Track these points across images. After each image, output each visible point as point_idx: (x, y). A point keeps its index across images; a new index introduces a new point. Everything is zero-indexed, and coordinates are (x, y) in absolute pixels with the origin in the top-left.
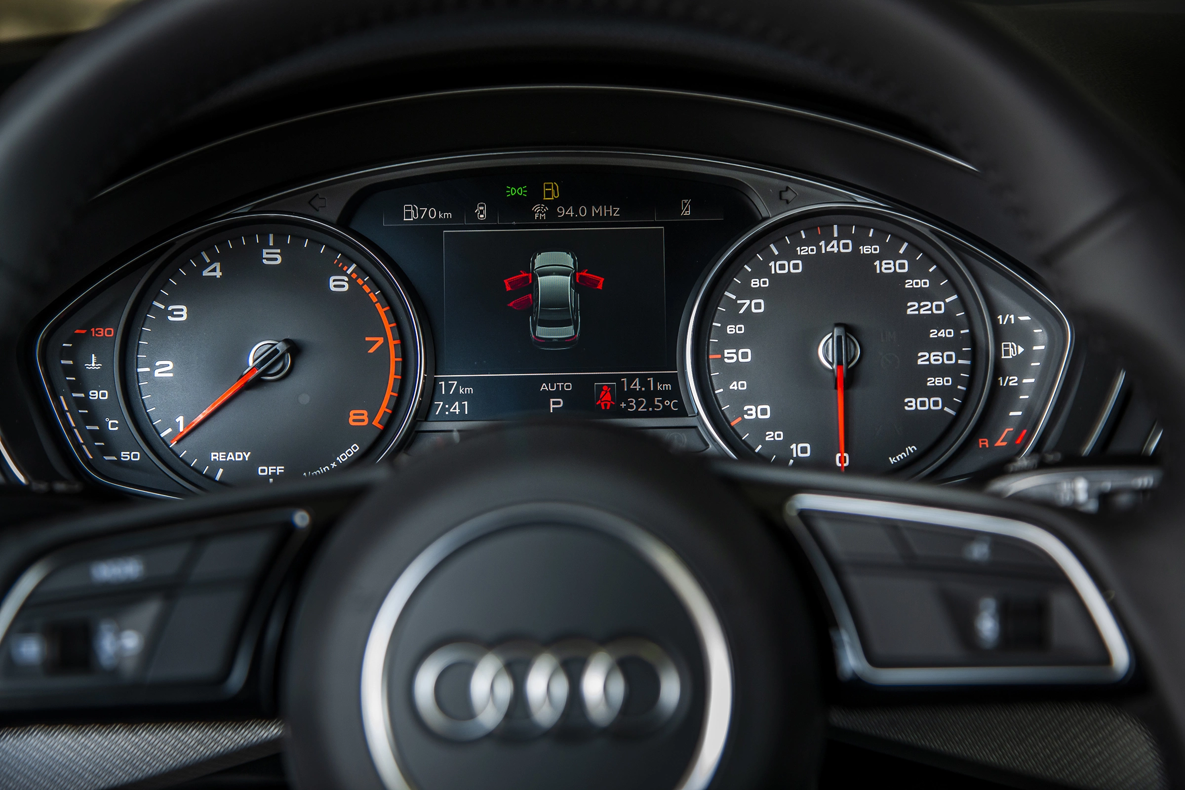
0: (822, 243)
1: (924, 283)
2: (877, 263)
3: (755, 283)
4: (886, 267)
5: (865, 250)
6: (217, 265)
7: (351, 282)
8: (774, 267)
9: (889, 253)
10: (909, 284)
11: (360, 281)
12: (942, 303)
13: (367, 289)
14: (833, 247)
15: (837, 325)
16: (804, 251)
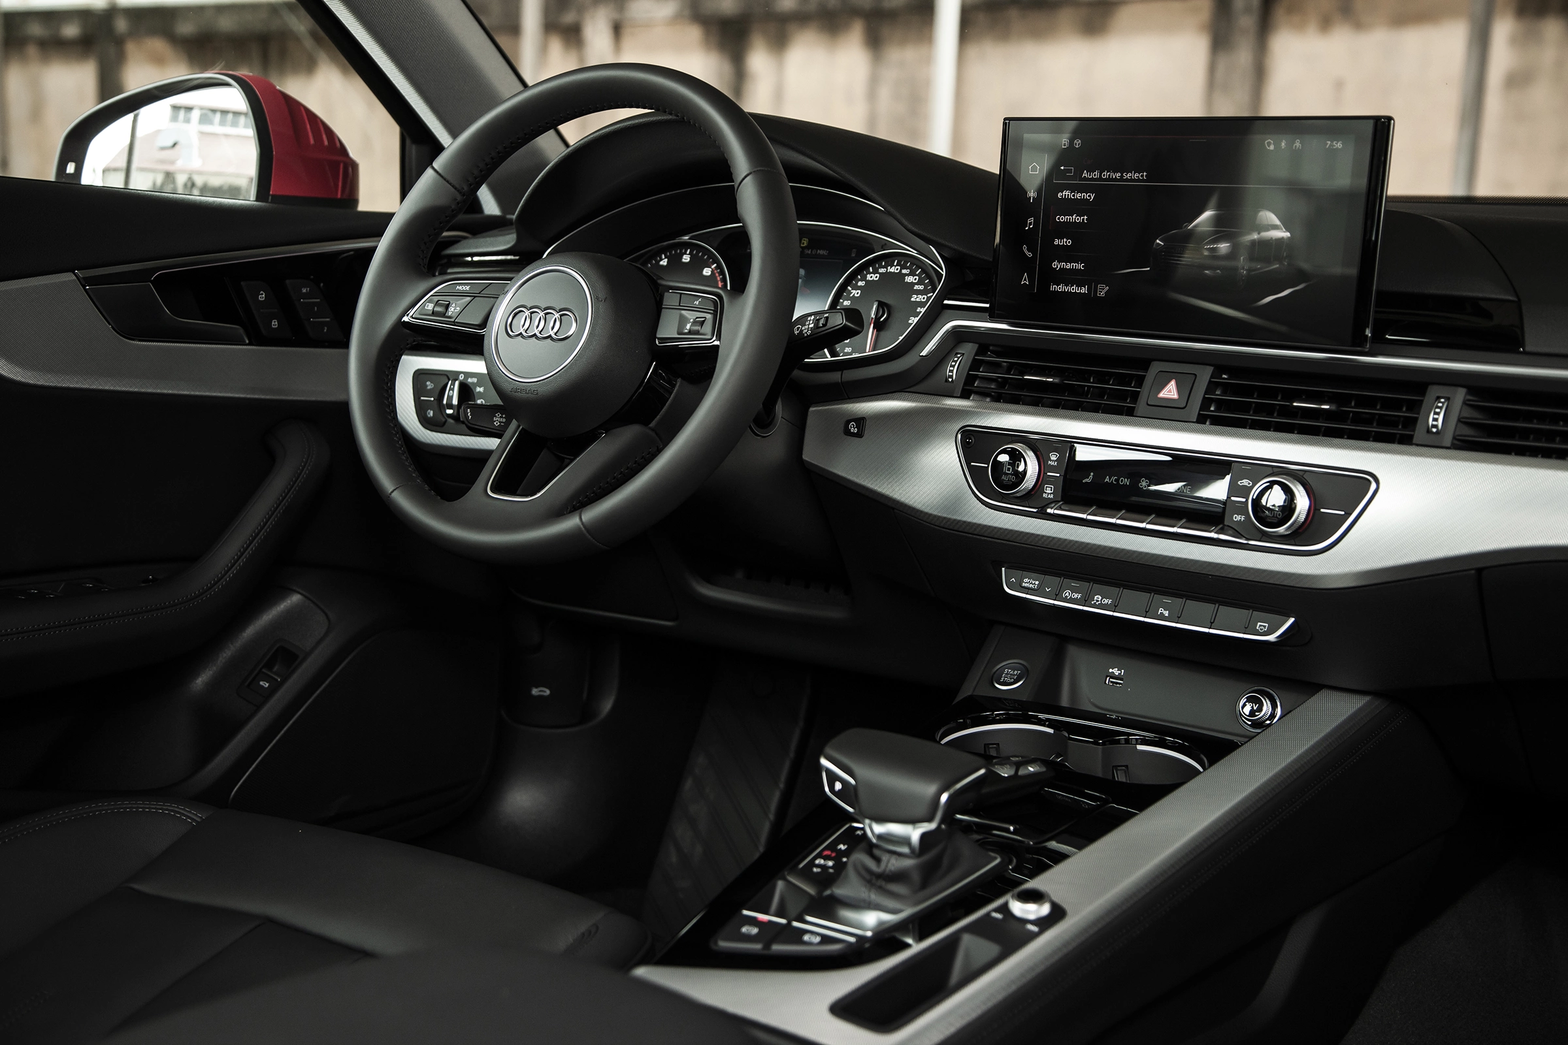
0: (889, 268)
1: (921, 287)
2: (906, 277)
3: (860, 283)
4: (910, 279)
5: (904, 271)
6: (666, 260)
7: (712, 272)
8: (869, 277)
9: (912, 274)
10: (916, 287)
11: (716, 271)
12: (926, 297)
13: (717, 275)
14: (892, 270)
15: (877, 301)
16: (882, 270)
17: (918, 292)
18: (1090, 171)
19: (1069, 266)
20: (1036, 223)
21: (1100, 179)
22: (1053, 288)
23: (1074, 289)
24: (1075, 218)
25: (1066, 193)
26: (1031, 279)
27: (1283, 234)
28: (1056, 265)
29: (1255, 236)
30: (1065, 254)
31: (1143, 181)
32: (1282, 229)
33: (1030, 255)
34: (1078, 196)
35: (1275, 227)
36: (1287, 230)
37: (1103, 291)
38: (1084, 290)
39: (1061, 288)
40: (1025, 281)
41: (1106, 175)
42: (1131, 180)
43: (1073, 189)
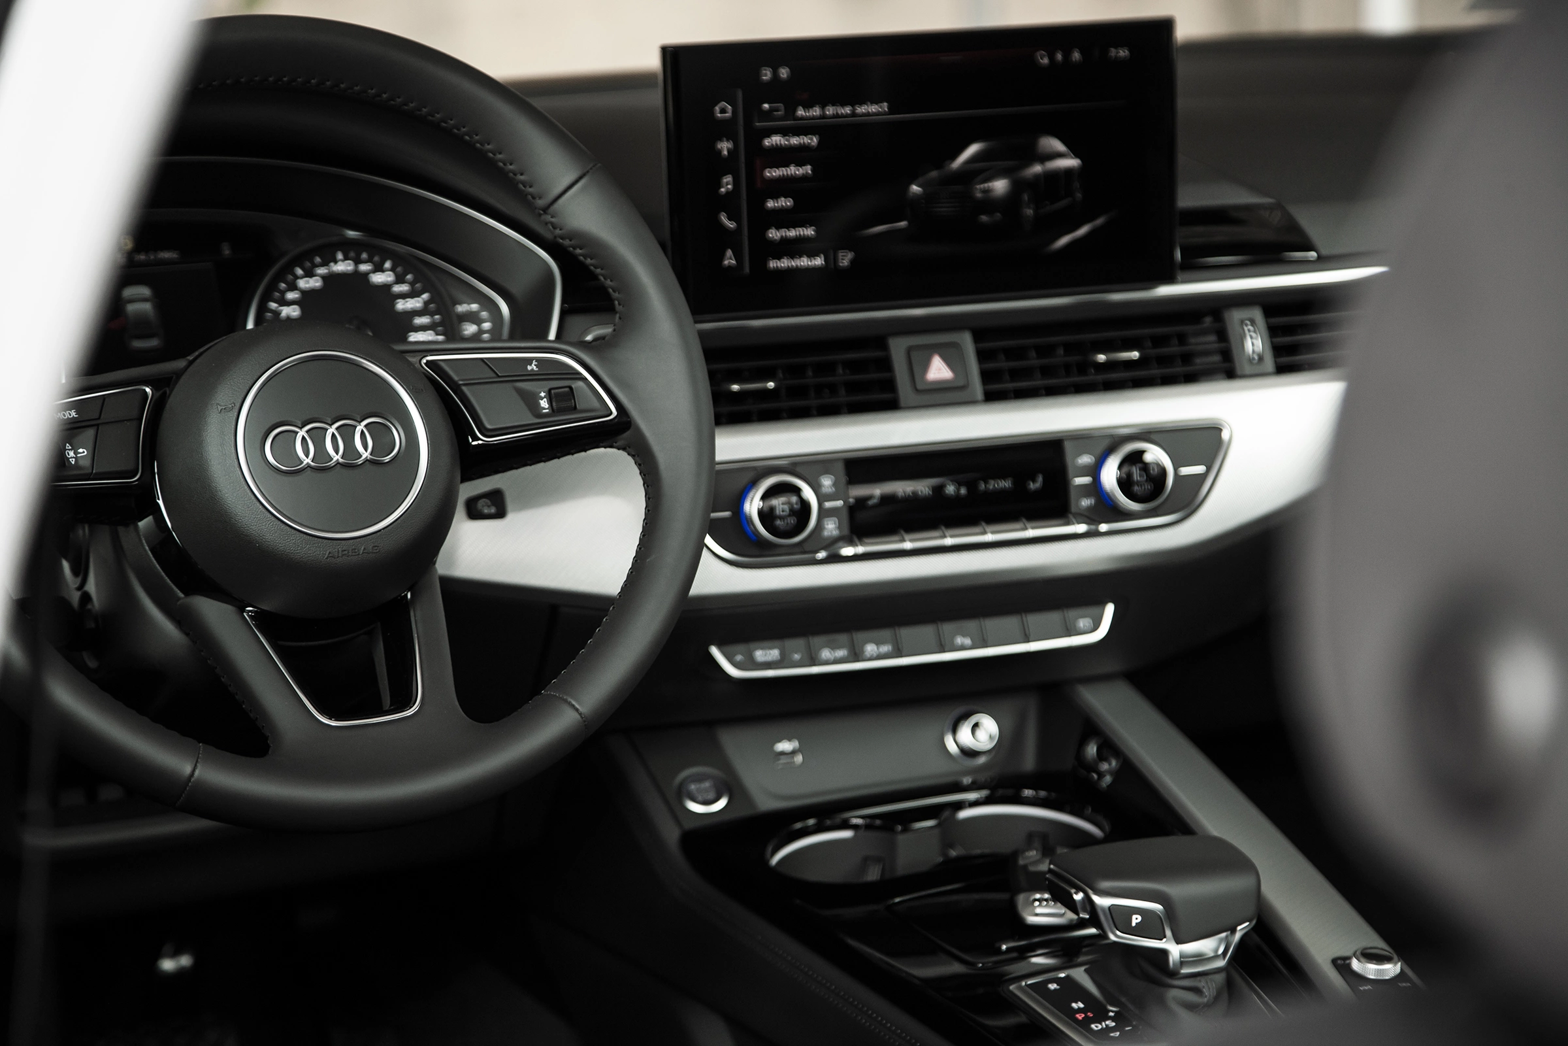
0: (332, 265)
1: (405, 287)
2: (371, 276)
3: (289, 295)
4: (378, 278)
5: (362, 268)
8: (301, 283)
9: (379, 268)
10: (395, 289)
12: (420, 300)
17: (404, 296)
18: (807, 106)
19: (792, 233)
20: (736, 183)
21: (823, 117)
22: (773, 264)
23: (804, 262)
24: (793, 170)
25: (776, 140)
26: (738, 256)
27: (1071, 162)
28: (774, 234)
29: (1037, 168)
30: (783, 219)
31: (885, 114)
32: (1070, 155)
33: (731, 225)
34: (795, 141)
35: (1060, 155)
36: (1077, 156)
37: (845, 259)
38: (819, 261)
39: (784, 263)
40: (729, 260)
41: (830, 111)
42: (868, 114)
43: (785, 132)
